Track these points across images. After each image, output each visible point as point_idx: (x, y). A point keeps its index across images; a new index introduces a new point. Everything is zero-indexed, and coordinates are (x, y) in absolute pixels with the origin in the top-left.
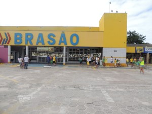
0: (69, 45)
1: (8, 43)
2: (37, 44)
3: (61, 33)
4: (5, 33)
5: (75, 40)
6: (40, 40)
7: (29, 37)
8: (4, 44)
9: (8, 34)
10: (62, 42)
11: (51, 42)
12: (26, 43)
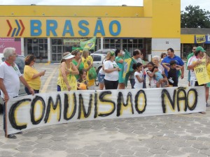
0: (108, 35)
1: (21, 35)
2: (64, 34)
3: (96, 19)
4: (16, 21)
5: (115, 29)
6: (68, 29)
7: (52, 25)
8: (15, 36)
9: (20, 21)
10: (99, 32)
11: (84, 31)
12: (48, 34)
